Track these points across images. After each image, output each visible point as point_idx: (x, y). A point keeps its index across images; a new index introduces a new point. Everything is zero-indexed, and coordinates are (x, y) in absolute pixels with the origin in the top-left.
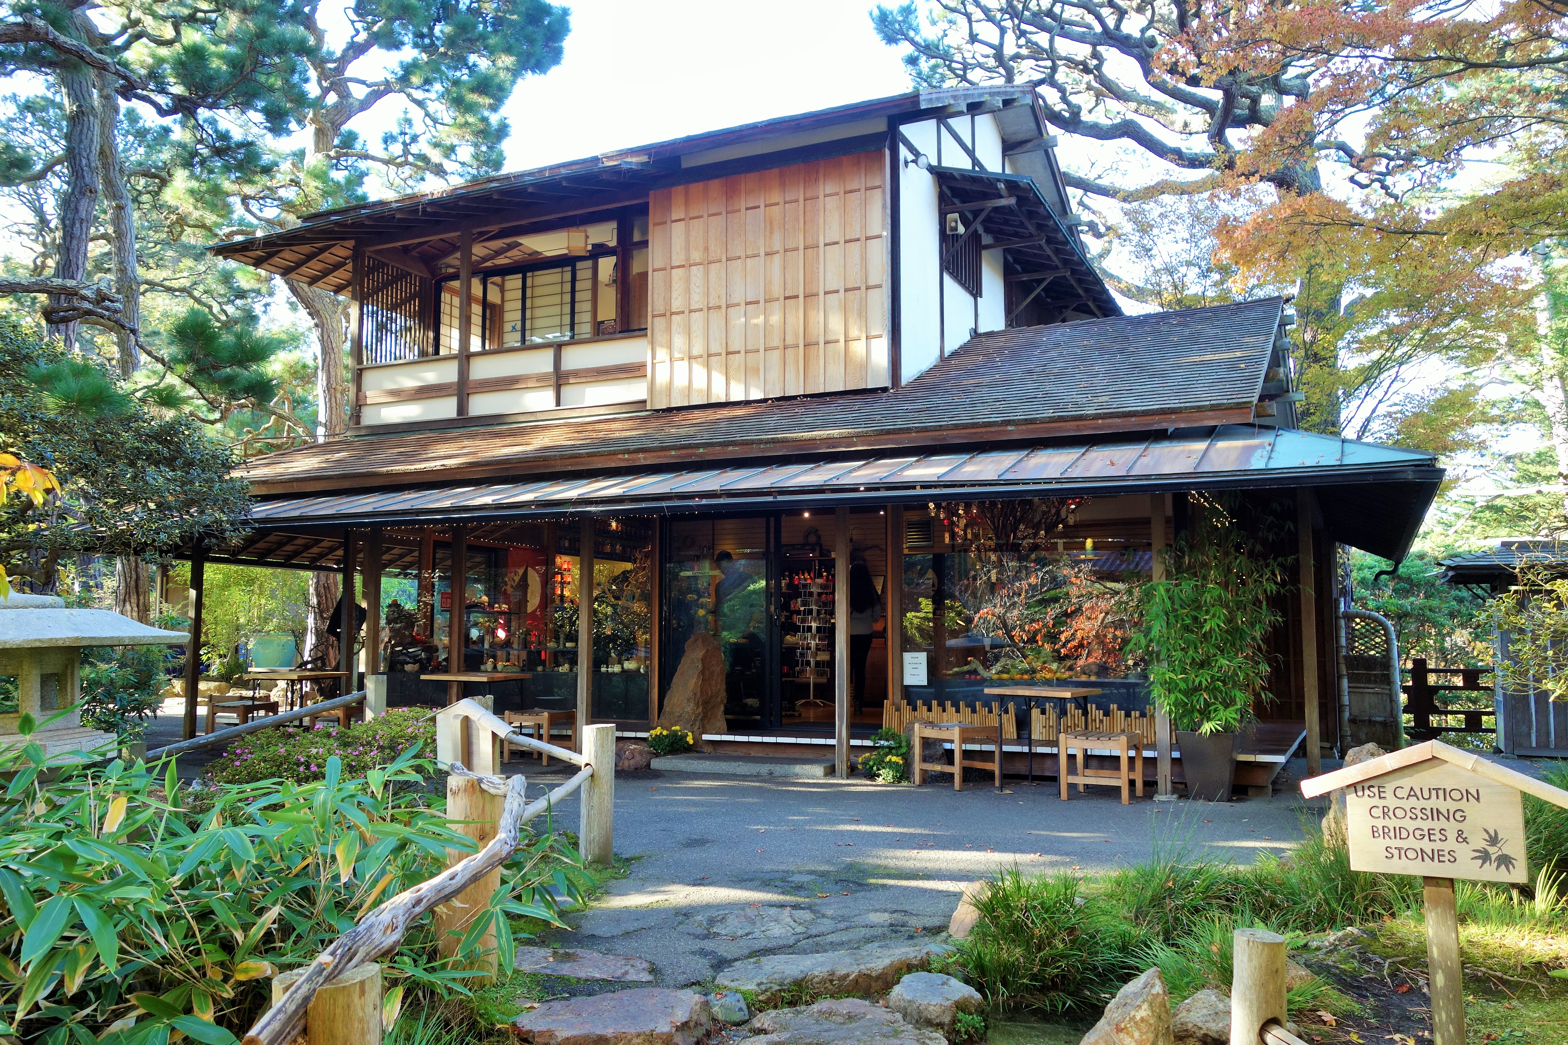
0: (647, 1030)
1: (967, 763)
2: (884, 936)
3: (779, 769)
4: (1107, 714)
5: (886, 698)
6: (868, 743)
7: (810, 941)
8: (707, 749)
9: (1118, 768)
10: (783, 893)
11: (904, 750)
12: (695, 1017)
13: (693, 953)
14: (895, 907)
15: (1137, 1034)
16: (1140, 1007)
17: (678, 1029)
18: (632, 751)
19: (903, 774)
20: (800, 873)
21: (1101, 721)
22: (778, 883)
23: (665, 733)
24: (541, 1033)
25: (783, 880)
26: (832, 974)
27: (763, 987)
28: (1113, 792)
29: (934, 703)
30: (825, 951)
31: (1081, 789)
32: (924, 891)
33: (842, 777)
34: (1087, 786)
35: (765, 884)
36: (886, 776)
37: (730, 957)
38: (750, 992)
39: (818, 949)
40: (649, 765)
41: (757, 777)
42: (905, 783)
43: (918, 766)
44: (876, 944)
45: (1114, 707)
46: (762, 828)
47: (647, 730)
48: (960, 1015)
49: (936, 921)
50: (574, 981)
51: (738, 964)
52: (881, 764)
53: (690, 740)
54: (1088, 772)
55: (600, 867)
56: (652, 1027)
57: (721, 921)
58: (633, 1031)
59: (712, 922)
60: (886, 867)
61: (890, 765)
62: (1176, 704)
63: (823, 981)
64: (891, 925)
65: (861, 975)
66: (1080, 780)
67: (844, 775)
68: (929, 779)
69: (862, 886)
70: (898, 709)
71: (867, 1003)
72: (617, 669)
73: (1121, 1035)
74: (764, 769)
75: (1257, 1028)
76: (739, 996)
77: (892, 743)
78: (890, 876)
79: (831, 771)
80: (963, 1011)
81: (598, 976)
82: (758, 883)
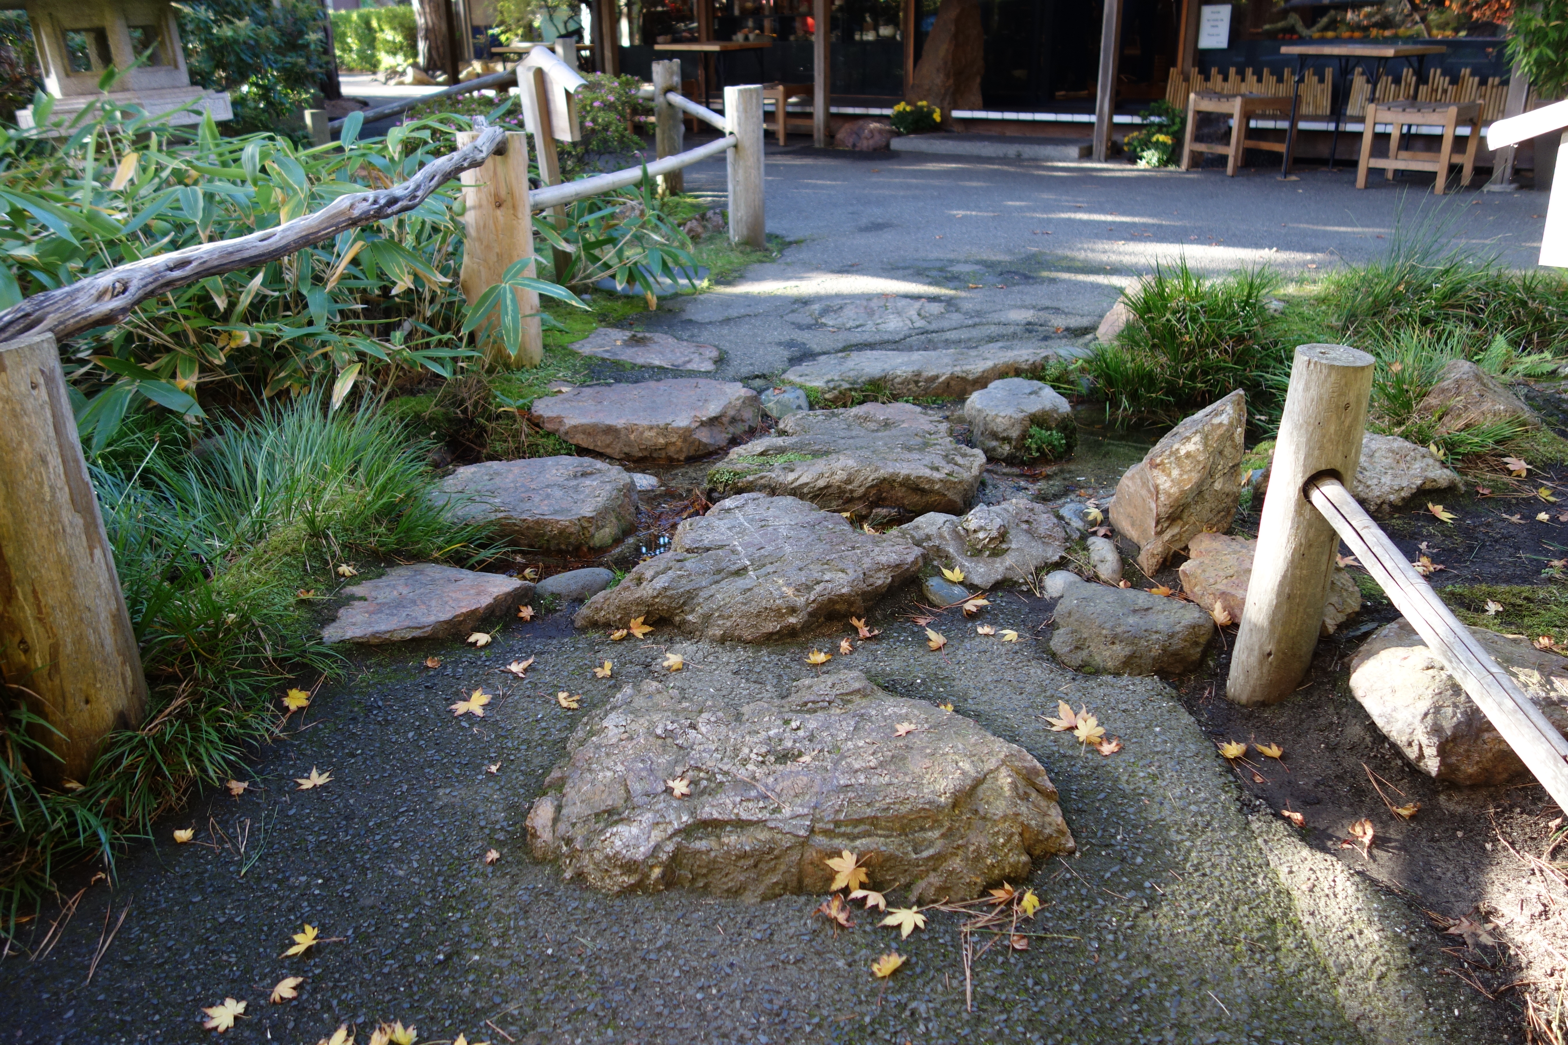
0: (662, 423)
1: (1251, 144)
2: (1014, 336)
3: (1028, 151)
4: (1454, 81)
5: (1174, 64)
6: (1137, 120)
7: (923, 337)
8: (957, 128)
9: (1439, 150)
10: (930, 284)
11: (1175, 128)
12: (731, 413)
13: (780, 344)
14: (1048, 303)
15: (1175, 473)
16: (1188, 439)
17: (703, 424)
18: (871, 132)
19: (1172, 156)
20: (966, 262)
21: (1445, 91)
22: (934, 273)
23: (908, 109)
24: (551, 420)
25: (941, 270)
26: (919, 374)
27: (831, 385)
28: (1425, 179)
29: (1232, 71)
30: (935, 349)
31: (1390, 176)
32: (1098, 286)
33: (1099, 161)
34: (1396, 172)
35: (918, 273)
36: (1150, 158)
37: (817, 349)
38: (815, 390)
39: (929, 346)
40: (888, 145)
41: (1004, 160)
42: (1172, 168)
43: (1189, 146)
44: (1000, 344)
45: (1466, 72)
46: (960, 213)
47: (890, 106)
48: (1034, 430)
49: (1085, 322)
50: (628, 366)
51: (822, 358)
52: (1147, 144)
53: (937, 117)
54: (1403, 154)
55: (748, 249)
56: (668, 421)
57: (835, 311)
58: (646, 423)
59: (825, 311)
60: (1073, 259)
61: (1157, 145)
62: (1539, 62)
63: (906, 382)
64: (1029, 323)
65: (953, 377)
66: (1390, 164)
67: (1102, 158)
68: (1198, 162)
69: (1027, 278)
70: (1187, 79)
71: (919, 409)
72: (870, 36)
73: (1156, 472)
74: (1011, 150)
75: (1300, 481)
76: (800, 392)
77: (1164, 120)
78: (1069, 270)
79: (1087, 154)
80: (1040, 425)
81: (657, 363)
82: (910, 271)
